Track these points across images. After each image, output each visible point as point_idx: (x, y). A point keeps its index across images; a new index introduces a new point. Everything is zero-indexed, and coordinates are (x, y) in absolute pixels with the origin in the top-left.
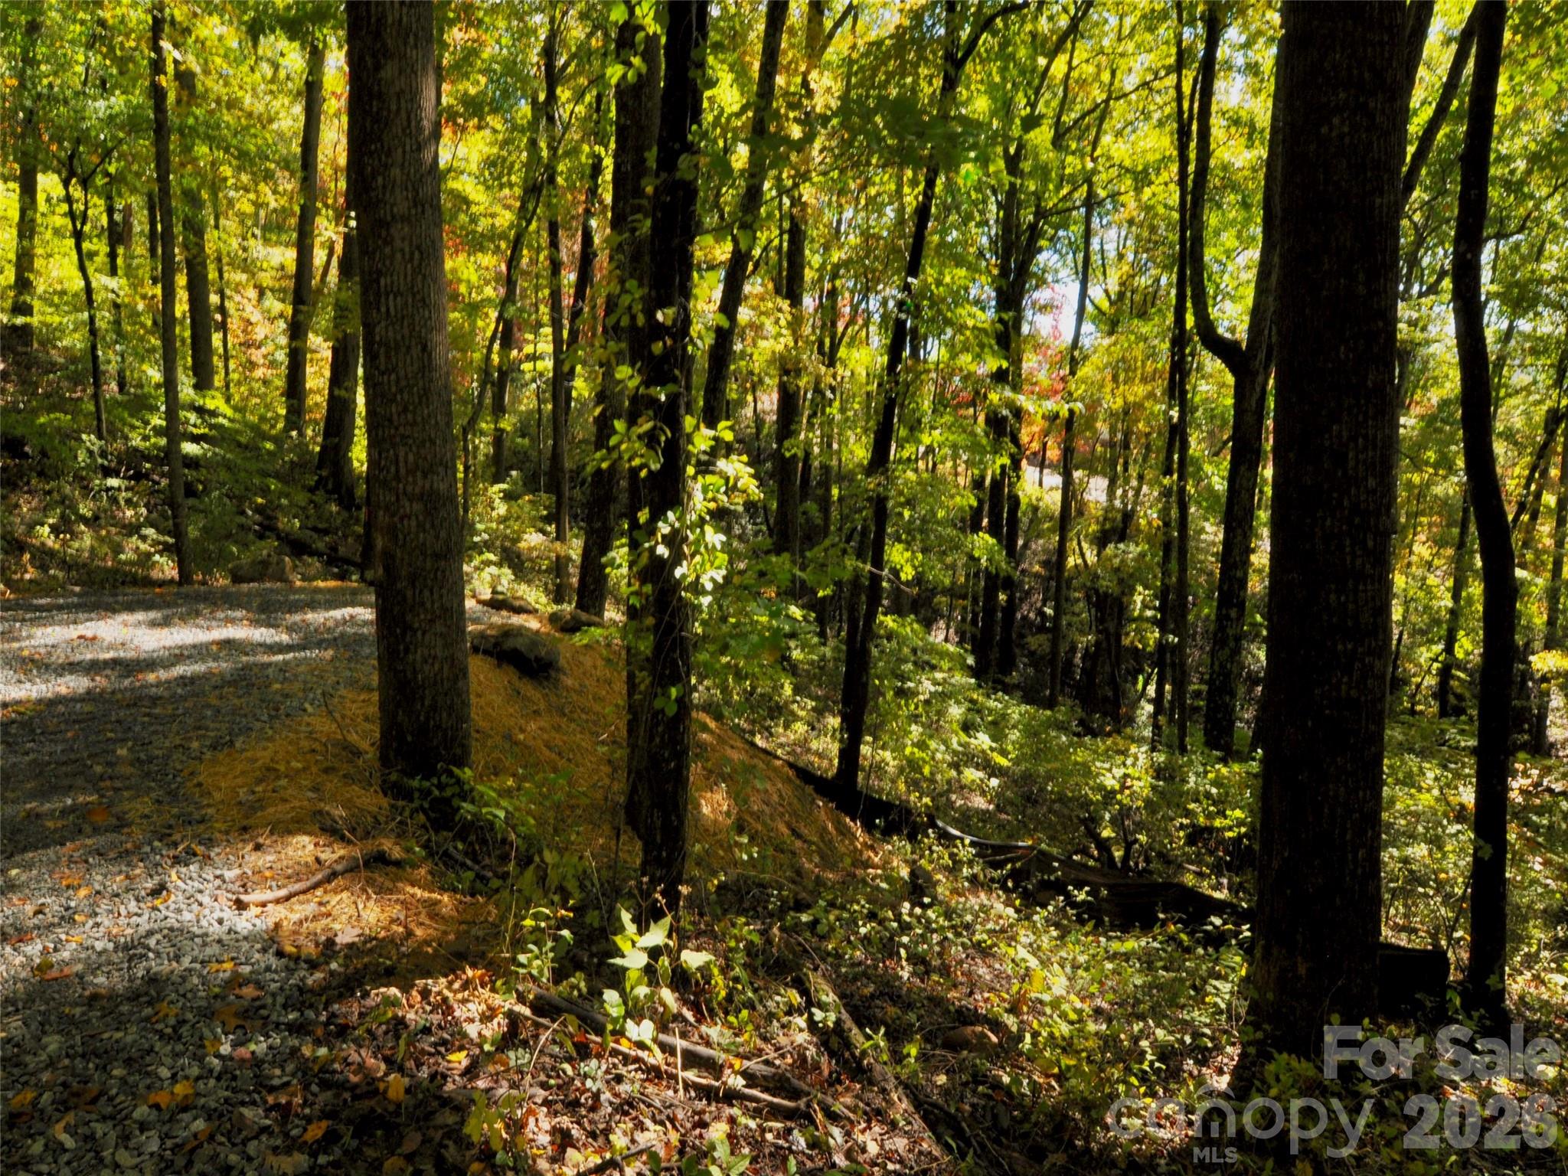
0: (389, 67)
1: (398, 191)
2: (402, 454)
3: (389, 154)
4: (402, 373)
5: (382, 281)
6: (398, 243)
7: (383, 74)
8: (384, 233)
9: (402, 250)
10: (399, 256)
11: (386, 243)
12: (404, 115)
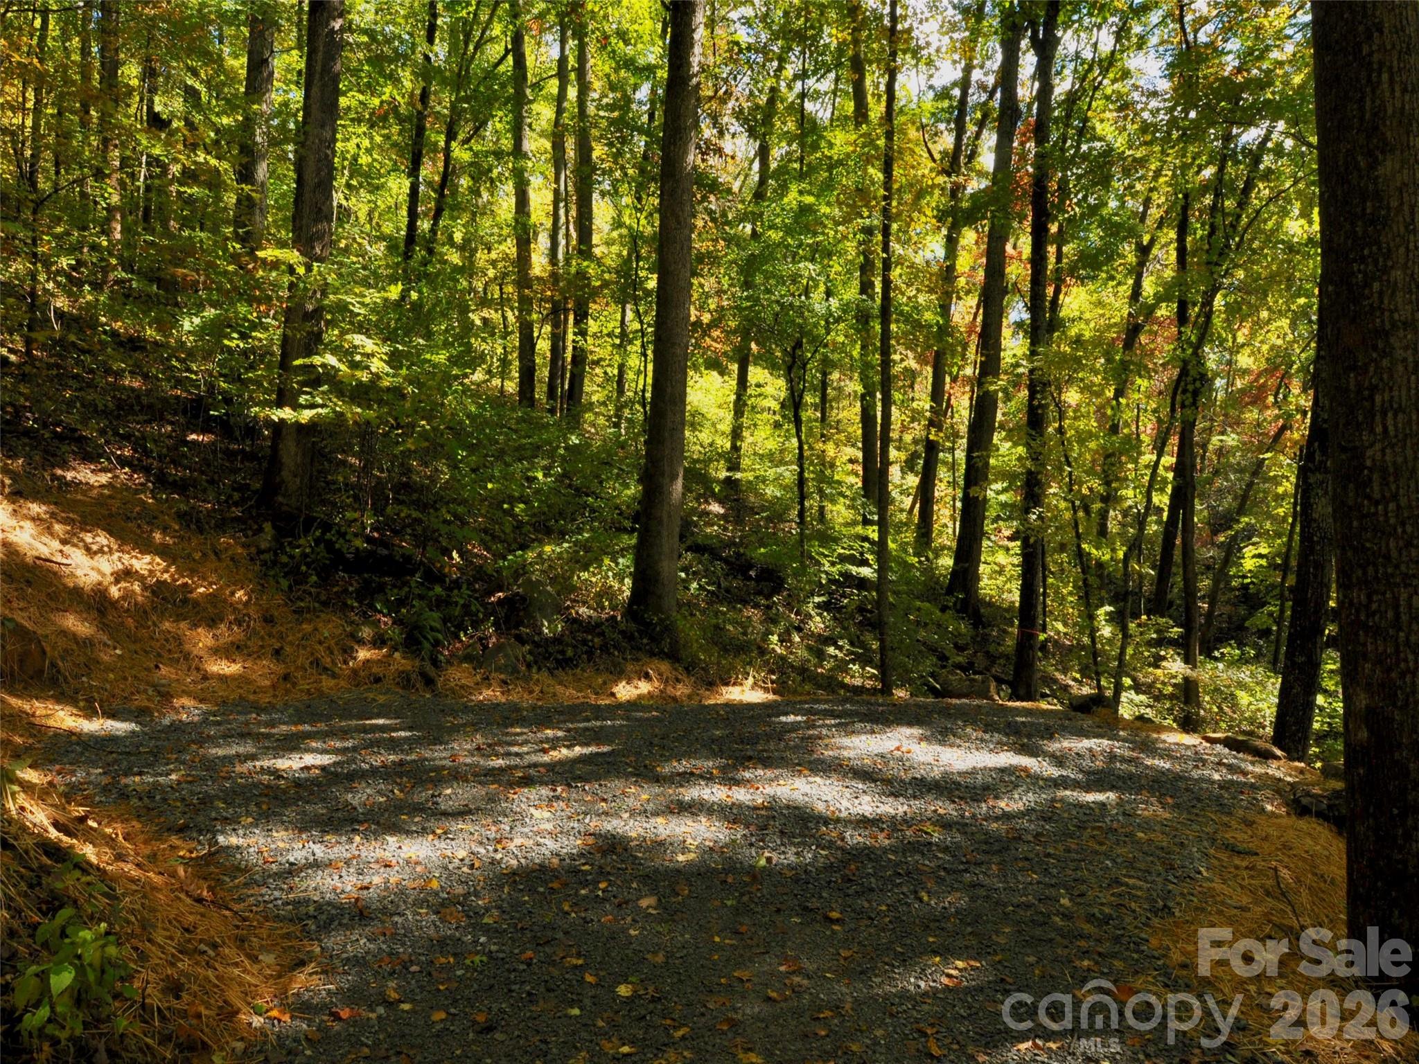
0: (1389, 163)
1: (1399, 294)
2: (1404, 596)
3: (1388, 256)
4: (1403, 502)
5: (1378, 398)
6: (1399, 353)
7: (1381, 171)
8: (1380, 345)
9: (1405, 360)
10: (1400, 368)
11: (1384, 354)
12: (1406, 208)
